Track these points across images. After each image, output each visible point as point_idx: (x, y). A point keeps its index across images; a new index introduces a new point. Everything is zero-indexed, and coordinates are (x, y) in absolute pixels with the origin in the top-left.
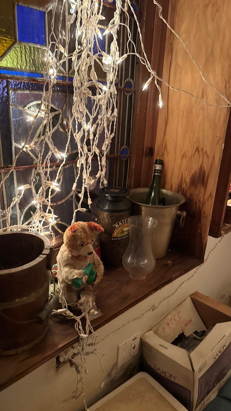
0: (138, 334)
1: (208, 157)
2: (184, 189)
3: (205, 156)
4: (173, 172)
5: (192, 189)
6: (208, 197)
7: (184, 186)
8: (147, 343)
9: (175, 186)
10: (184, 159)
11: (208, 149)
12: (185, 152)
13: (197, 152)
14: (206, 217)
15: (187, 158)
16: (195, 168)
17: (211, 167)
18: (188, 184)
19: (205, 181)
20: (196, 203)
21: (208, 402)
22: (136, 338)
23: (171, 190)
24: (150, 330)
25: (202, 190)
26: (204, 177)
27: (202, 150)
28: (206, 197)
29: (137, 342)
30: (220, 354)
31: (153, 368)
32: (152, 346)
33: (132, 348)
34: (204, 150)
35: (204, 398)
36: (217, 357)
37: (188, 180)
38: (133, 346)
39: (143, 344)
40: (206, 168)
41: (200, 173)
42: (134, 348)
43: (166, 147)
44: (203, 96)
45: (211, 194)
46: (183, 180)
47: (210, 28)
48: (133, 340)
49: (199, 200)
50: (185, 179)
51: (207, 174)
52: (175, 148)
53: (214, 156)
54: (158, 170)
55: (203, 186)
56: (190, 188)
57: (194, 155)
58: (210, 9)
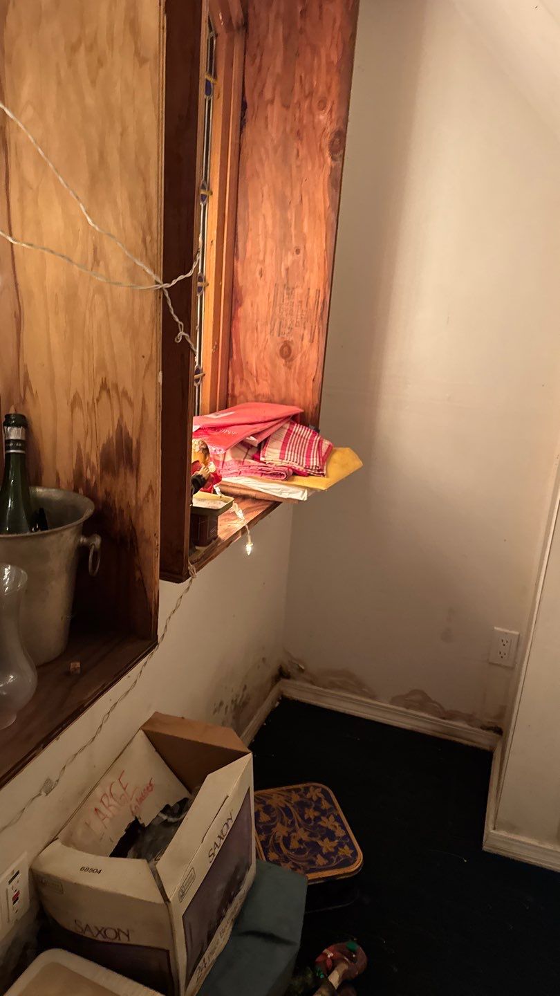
0: (22, 862)
1: (131, 404)
2: (88, 481)
3: (125, 402)
4: (55, 444)
5: (108, 479)
6: (147, 495)
7: (89, 475)
8: (49, 876)
9: (66, 476)
10: (77, 409)
11: (127, 384)
13: (104, 394)
14: (148, 541)
15: (85, 407)
16: (107, 430)
17: (141, 427)
18: (98, 469)
19: (134, 459)
20: (122, 511)
21: (214, 957)
22: (18, 873)
23: (58, 486)
24: (53, 841)
25: (131, 481)
26: (129, 449)
27: (116, 386)
28: (141, 495)
29: (22, 882)
30: (222, 841)
31: (74, 931)
32: (63, 880)
33: (11, 901)
34: (120, 389)
35: (202, 954)
36: (217, 850)
37: (95, 459)
38: (12, 894)
39: (39, 883)
40: (131, 429)
41: (119, 442)
42: (15, 899)
43: (27, 382)
44: (96, 261)
45: (150, 487)
46: (84, 460)
47: (90, 101)
48: (10, 882)
49: (128, 505)
50: (89, 460)
51: (134, 443)
52: (52, 383)
53: (143, 399)
54: (16, 441)
55: (132, 468)
56: (102, 478)
57: (98, 401)
58: (82, 56)
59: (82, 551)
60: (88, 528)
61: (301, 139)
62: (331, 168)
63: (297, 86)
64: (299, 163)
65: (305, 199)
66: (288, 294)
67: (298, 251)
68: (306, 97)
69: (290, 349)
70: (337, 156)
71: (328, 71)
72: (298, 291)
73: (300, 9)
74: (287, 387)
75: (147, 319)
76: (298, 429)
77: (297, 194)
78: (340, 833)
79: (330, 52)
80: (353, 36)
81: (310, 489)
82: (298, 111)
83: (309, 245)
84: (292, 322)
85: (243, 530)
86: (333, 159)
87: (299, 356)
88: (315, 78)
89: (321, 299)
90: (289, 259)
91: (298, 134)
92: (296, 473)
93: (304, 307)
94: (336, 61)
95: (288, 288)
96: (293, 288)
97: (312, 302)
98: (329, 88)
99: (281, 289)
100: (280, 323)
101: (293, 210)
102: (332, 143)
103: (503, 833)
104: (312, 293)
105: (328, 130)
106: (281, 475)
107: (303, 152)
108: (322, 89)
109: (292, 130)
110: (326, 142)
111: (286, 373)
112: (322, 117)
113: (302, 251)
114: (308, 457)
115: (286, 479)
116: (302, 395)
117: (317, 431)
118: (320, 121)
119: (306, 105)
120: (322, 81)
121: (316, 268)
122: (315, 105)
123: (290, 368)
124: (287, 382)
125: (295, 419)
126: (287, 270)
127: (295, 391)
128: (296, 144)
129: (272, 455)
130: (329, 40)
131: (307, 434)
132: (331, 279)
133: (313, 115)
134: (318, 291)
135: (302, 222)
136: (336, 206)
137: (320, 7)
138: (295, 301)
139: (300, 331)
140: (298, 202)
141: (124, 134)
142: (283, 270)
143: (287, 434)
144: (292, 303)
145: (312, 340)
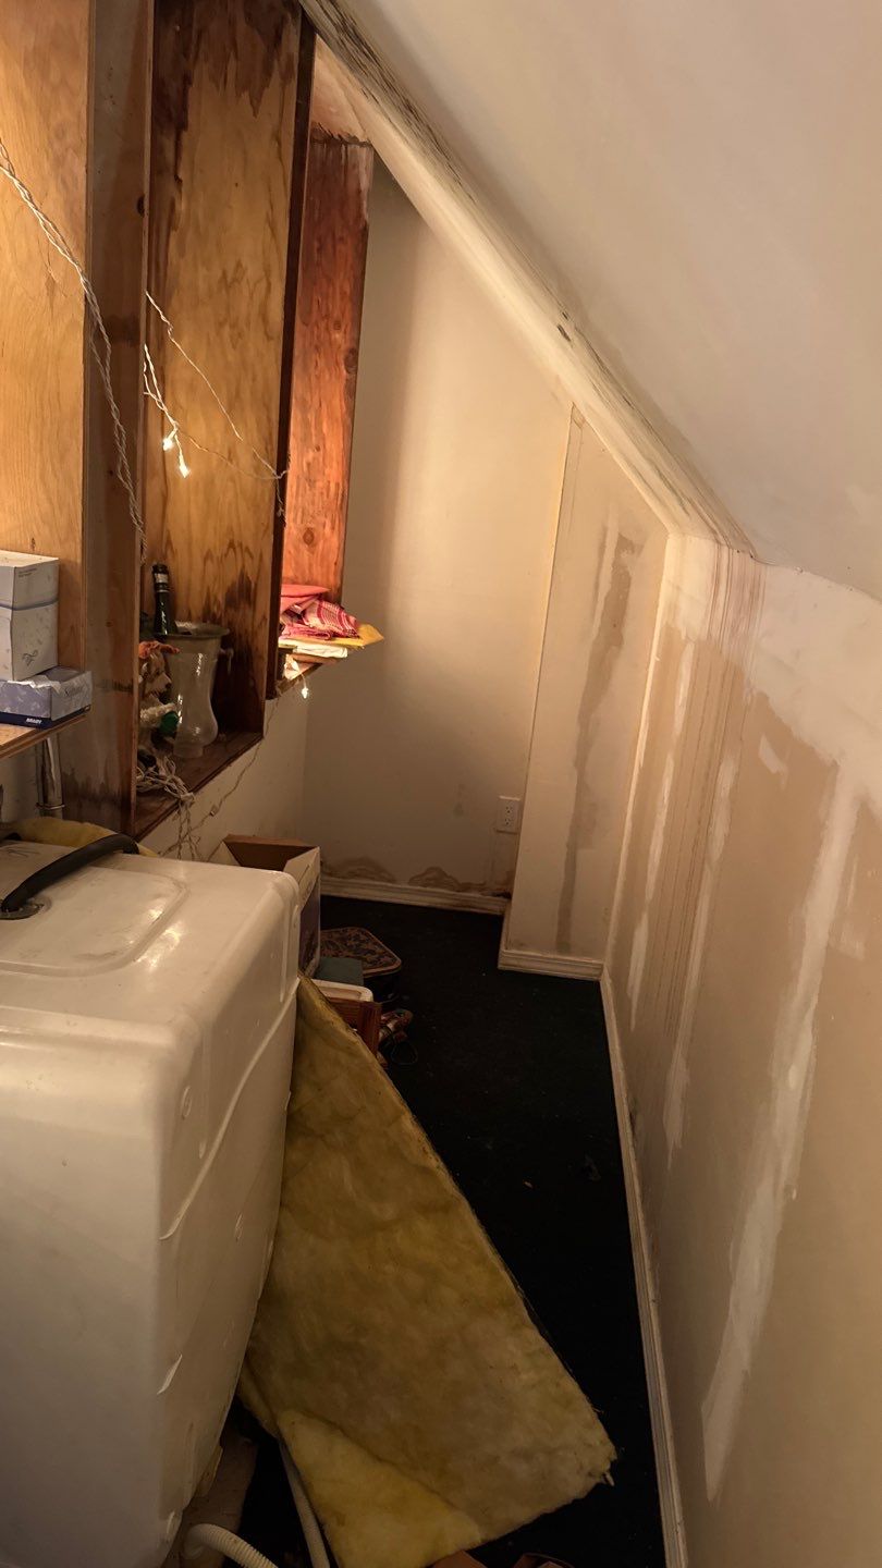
1: (252, 557)
2: (214, 615)
3: (247, 556)
4: (189, 589)
5: (231, 612)
6: (261, 622)
7: (215, 609)
9: (197, 612)
10: (209, 562)
11: (249, 542)
12: (209, 550)
13: (231, 550)
14: (261, 657)
15: (215, 558)
16: (231, 575)
17: (259, 570)
18: (223, 607)
19: (252, 597)
20: (240, 636)
23: (189, 619)
25: (249, 613)
26: (249, 589)
27: (241, 545)
28: (256, 624)
34: (244, 546)
37: (221, 598)
40: (251, 573)
41: (241, 585)
43: (169, 543)
44: (230, 459)
46: (212, 599)
47: (230, 357)
49: (246, 631)
50: (215, 596)
51: (253, 585)
52: (190, 544)
53: (261, 556)
54: (163, 584)
55: (250, 604)
56: (226, 611)
57: (226, 555)
58: (227, 330)
60: (226, 642)
61: (319, 353)
62: (347, 380)
63: (315, 307)
64: (317, 373)
65: (324, 405)
66: (310, 486)
67: (318, 449)
68: (323, 318)
69: (312, 536)
70: (351, 370)
71: (342, 299)
72: (319, 484)
73: (317, 245)
74: (311, 571)
75: (267, 498)
76: (325, 605)
77: (316, 400)
78: (379, 950)
79: (343, 284)
80: (363, 273)
81: (349, 648)
82: (316, 329)
83: (328, 446)
84: (314, 511)
85: (300, 677)
86: (347, 371)
87: (322, 541)
88: (330, 303)
89: (340, 492)
90: (311, 455)
91: (317, 348)
92: (335, 635)
93: (325, 498)
94: (348, 290)
95: (309, 482)
96: (315, 481)
97: (332, 493)
98: (343, 313)
99: (302, 480)
100: (303, 513)
101: (313, 413)
102: (346, 360)
103: (514, 951)
104: (333, 486)
105: (343, 347)
106: (325, 635)
107: (321, 363)
108: (337, 313)
109: (311, 344)
110: (341, 358)
111: (309, 559)
112: (338, 336)
113: (322, 448)
114: (342, 625)
115: (330, 639)
116: (325, 580)
117: (342, 609)
118: (336, 341)
119: (322, 325)
120: (338, 307)
121: (335, 465)
122: (331, 326)
123: (313, 553)
124: (310, 565)
125: (321, 597)
126: (309, 464)
127: (317, 572)
128: (314, 357)
129: (313, 621)
130: (342, 274)
131: (335, 609)
132: (348, 475)
133: (330, 335)
134: (337, 485)
135: (321, 423)
136: (351, 412)
137: (334, 247)
138: (317, 492)
139: (321, 519)
140: (317, 406)
141: (254, 380)
142: (305, 465)
143: (320, 607)
144: (314, 495)
145: (333, 528)
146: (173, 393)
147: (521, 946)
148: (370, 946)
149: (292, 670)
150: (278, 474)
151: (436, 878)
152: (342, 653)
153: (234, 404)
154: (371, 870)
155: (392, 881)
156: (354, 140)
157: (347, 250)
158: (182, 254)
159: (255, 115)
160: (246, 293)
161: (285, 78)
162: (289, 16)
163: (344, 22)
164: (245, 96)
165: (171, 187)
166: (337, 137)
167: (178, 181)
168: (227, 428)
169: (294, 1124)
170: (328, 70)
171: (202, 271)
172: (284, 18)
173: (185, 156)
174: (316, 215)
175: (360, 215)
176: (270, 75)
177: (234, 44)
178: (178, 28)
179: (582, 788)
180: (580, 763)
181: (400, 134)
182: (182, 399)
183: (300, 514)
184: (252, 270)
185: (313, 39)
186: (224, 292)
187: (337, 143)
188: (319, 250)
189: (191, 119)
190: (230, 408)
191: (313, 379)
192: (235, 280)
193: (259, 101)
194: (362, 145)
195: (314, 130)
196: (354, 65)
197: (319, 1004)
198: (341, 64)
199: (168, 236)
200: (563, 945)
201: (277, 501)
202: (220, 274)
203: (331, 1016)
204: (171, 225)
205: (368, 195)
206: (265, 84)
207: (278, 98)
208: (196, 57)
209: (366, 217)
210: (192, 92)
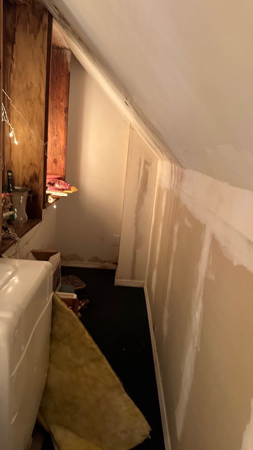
2: (26, 185)
3: (36, 167)
4: (18, 177)
5: (31, 183)
6: (41, 186)
7: (26, 183)
9: (21, 184)
10: (24, 169)
11: (36, 163)
12: (24, 166)
13: (31, 165)
14: (41, 196)
15: (26, 168)
16: (31, 173)
17: (40, 171)
18: (29, 181)
19: (38, 179)
23: (19, 186)
25: (37, 184)
26: (37, 177)
27: (34, 164)
28: (39, 187)
34: (35, 164)
37: (28, 179)
40: (37, 172)
41: (34, 176)
43: (12, 163)
44: (30, 139)
46: (25, 180)
47: (30, 110)
49: (36, 189)
50: (26, 179)
52: (18, 164)
53: (40, 167)
54: (10, 176)
55: (37, 181)
57: (29, 167)
58: (28, 102)
59: (29, 198)
60: (30, 192)
61: (57, 108)
62: (65, 116)
63: (55, 95)
64: (56, 114)
65: (58, 123)
66: (55, 146)
67: (57, 136)
68: (58, 99)
69: (56, 161)
71: (63, 93)
72: (58, 146)
73: (55, 78)
74: (56, 171)
75: (41, 150)
76: (60, 181)
77: (56, 122)
78: (79, 282)
79: (63, 89)
80: (69, 86)
81: (68, 193)
82: (55, 101)
83: (60, 134)
84: (56, 154)
85: (53, 202)
86: (65, 113)
87: (59, 162)
88: (60, 94)
89: (64, 148)
92: (64, 190)
93: (60, 150)
94: (65, 90)
95: (55, 145)
96: (56, 145)
97: (62, 148)
98: (63, 97)
99: (53, 145)
100: (53, 154)
101: (55, 126)
102: (65, 110)
103: (119, 280)
104: (62, 146)
105: (64, 107)
106: (61, 190)
107: (57, 111)
108: (62, 97)
109: (54, 106)
110: (63, 110)
112: (62, 104)
114: (66, 186)
115: (62, 191)
116: (60, 174)
117: (65, 182)
118: (62, 105)
120: (61, 95)
121: (62, 140)
122: (60, 100)
123: (56, 166)
124: (56, 169)
125: (59, 179)
126: (54, 140)
127: (58, 171)
128: (55, 110)
129: (57, 186)
130: (63, 86)
131: (63, 182)
132: (66, 144)
133: (60, 103)
134: (63, 146)
135: (58, 129)
136: (67, 125)
137: (61, 78)
138: (57, 148)
139: (59, 156)
140: (56, 123)
141: (37, 116)
142: (53, 140)
143: (59, 182)
144: (56, 149)
145: (62, 159)
146: (13, 120)
147: (121, 278)
148: (76, 281)
149: (51, 200)
150: (45, 143)
151: (96, 259)
152: (66, 195)
153: (31, 123)
154: (76, 258)
155: (83, 260)
156: (65, 48)
157: (64, 79)
158: (14, 79)
159: (35, 40)
160: (34, 90)
161: (44, 30)
162: (45, 13)
163: (60, 14)
164: (32, 35)
165: (11, 61)
166: (60, 47)
167: (13, 59)
168: (29, 130)
169: (53, 337)
170: (56, 28)
171: (21, 85)
172: (43, 14)
173: (14, 51)
174: (55, 69)
175: (67, 69)
176: (40, 29)
177: (29, 20)
178: (12, 15)
179: (137, 232)
180: (136, 224)
181: (78, 46)
182: (15, 121)
183: (52, 154)
184: (36, 85)
185: (52, 19)
186: (27, 91)
187: (60, 49)
188: (56, 79)
189: (16, 41)
190: (30, 124)
191: (55, 116)
192: (31, 87)
193: (37, 36)
194: (68, 49)
195: (53, 45)
196: (64, 27)
197: (59, 301)
198: (61, 26)
199: (10, 75)
200: (133, 278)
201: (44, 151)
202: (26, 86)
203: (63, 304)
204: (11, 71)
205: (70, 64)
206: (38, 31)
207: (42, 36)
208: (18, 23)
209: (70, 70)
210: (17, 34)
